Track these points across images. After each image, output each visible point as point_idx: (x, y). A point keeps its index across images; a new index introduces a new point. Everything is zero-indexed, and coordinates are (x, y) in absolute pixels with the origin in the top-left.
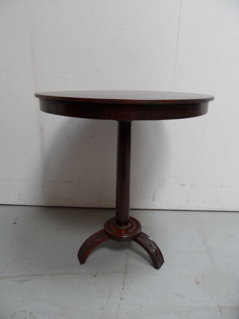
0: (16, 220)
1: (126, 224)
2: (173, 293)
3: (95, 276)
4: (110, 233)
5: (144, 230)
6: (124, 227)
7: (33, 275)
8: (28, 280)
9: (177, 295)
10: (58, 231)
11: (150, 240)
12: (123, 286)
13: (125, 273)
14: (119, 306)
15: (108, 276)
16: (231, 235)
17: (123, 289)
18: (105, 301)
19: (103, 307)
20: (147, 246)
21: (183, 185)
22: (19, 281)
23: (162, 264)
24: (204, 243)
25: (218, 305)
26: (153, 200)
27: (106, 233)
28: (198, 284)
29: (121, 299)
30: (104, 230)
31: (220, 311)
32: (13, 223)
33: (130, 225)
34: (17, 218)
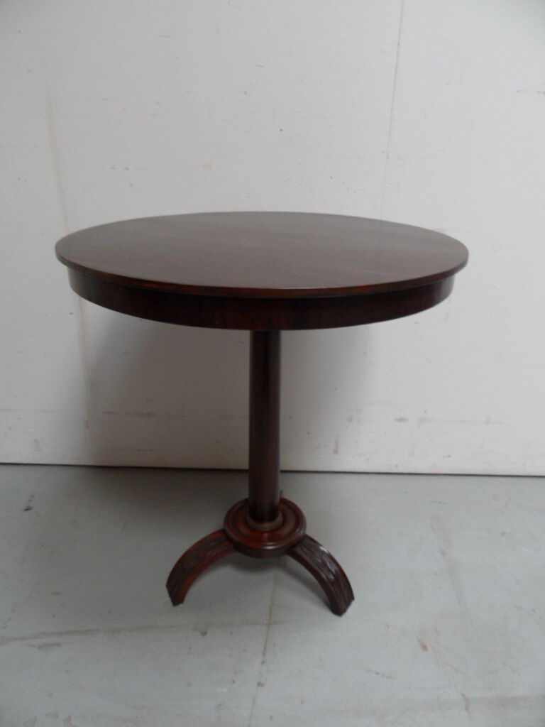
0: (30, 501)
1: (272, 517)
2: (369, 671)
3: (204, 634)
4: (236, 538)
5: (311, 530)
6: (267, 526)
7: (68, 633)
8: (58, 645)
9: (377, 673)
10: (124, 526)
11: (323, 553)
12: (264, 654)
13: (269, 624)
14: (254, 700)
15: (231, 633)
16: (503, 534)
17: (263, 662)
18: (225, 690)
19: (220, 705)
20: (316, 568)
21: (401, 420)
22: (40, 648)
23: (348, 604)
24: (443, 553)
25: (463, 695)
26: (336, 452)
27: (229, 539)
28: (424, 647)
29: (260, 684)
30: (223, 531)
31: (467, 708)
32: (25, 508)
33: (280, 519)
34: (32, 496)
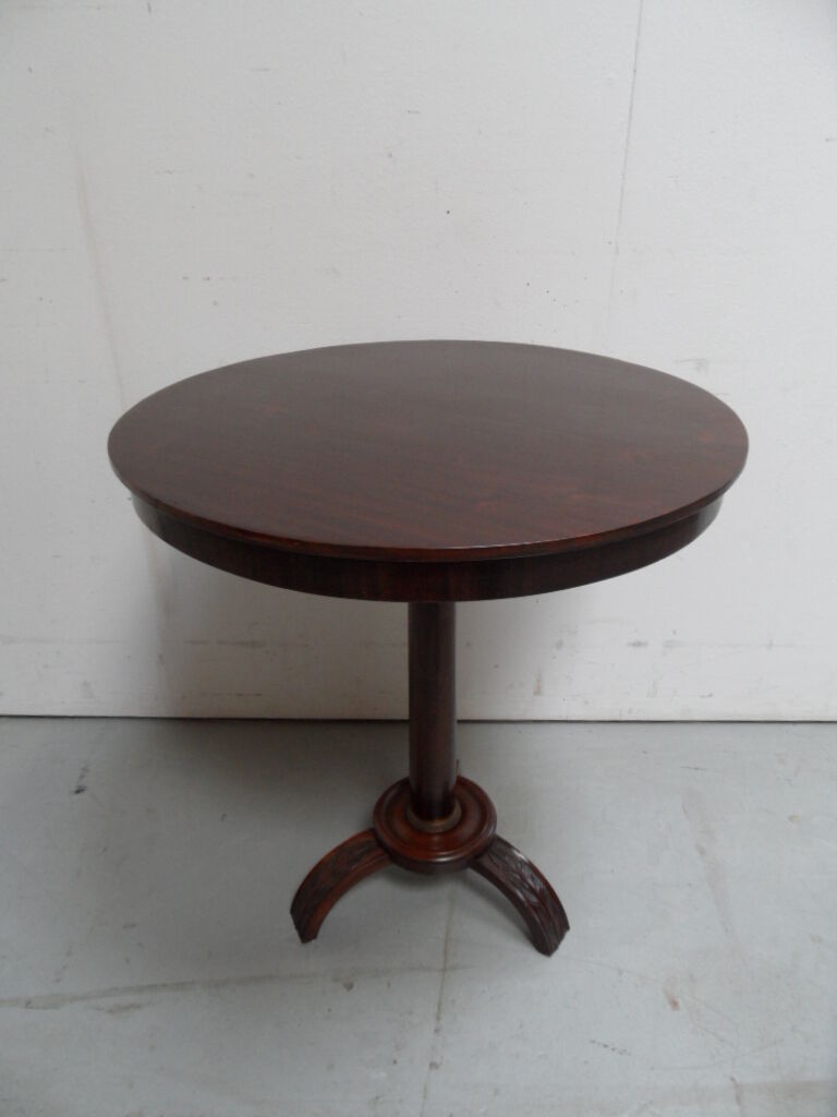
0: (82, 777)
1: (446, 811)
2: (594, 1042)
3: (349, 987)
4: (387, 841)
5: (504, 829)
6: (438, 825)
7: (152, 987)
8: (137, 1006)
9: (606, 1046)
10: (224, 815)
11: (522, 862)
12: (438, 1018)
13: (444, 970)
14: (425, 1089)
15: (389, 985)
16: (791, 818)
17: (437, 1031)
18: (383, 1074)
19: (377, 1098)
20: (510, 886)
21: (638, 644)
22: (111, 1011)
23: (560, 937)
24: (702, 852)
25: (733, 1079)
26: (538, 692)
27: (381, 844)
28: (674, 1004)
29: (433, 1065)
30: (372, 832)
31: (738, 1100)
32: (75, 789)
33: (457, 812)
34: (85, 770)
